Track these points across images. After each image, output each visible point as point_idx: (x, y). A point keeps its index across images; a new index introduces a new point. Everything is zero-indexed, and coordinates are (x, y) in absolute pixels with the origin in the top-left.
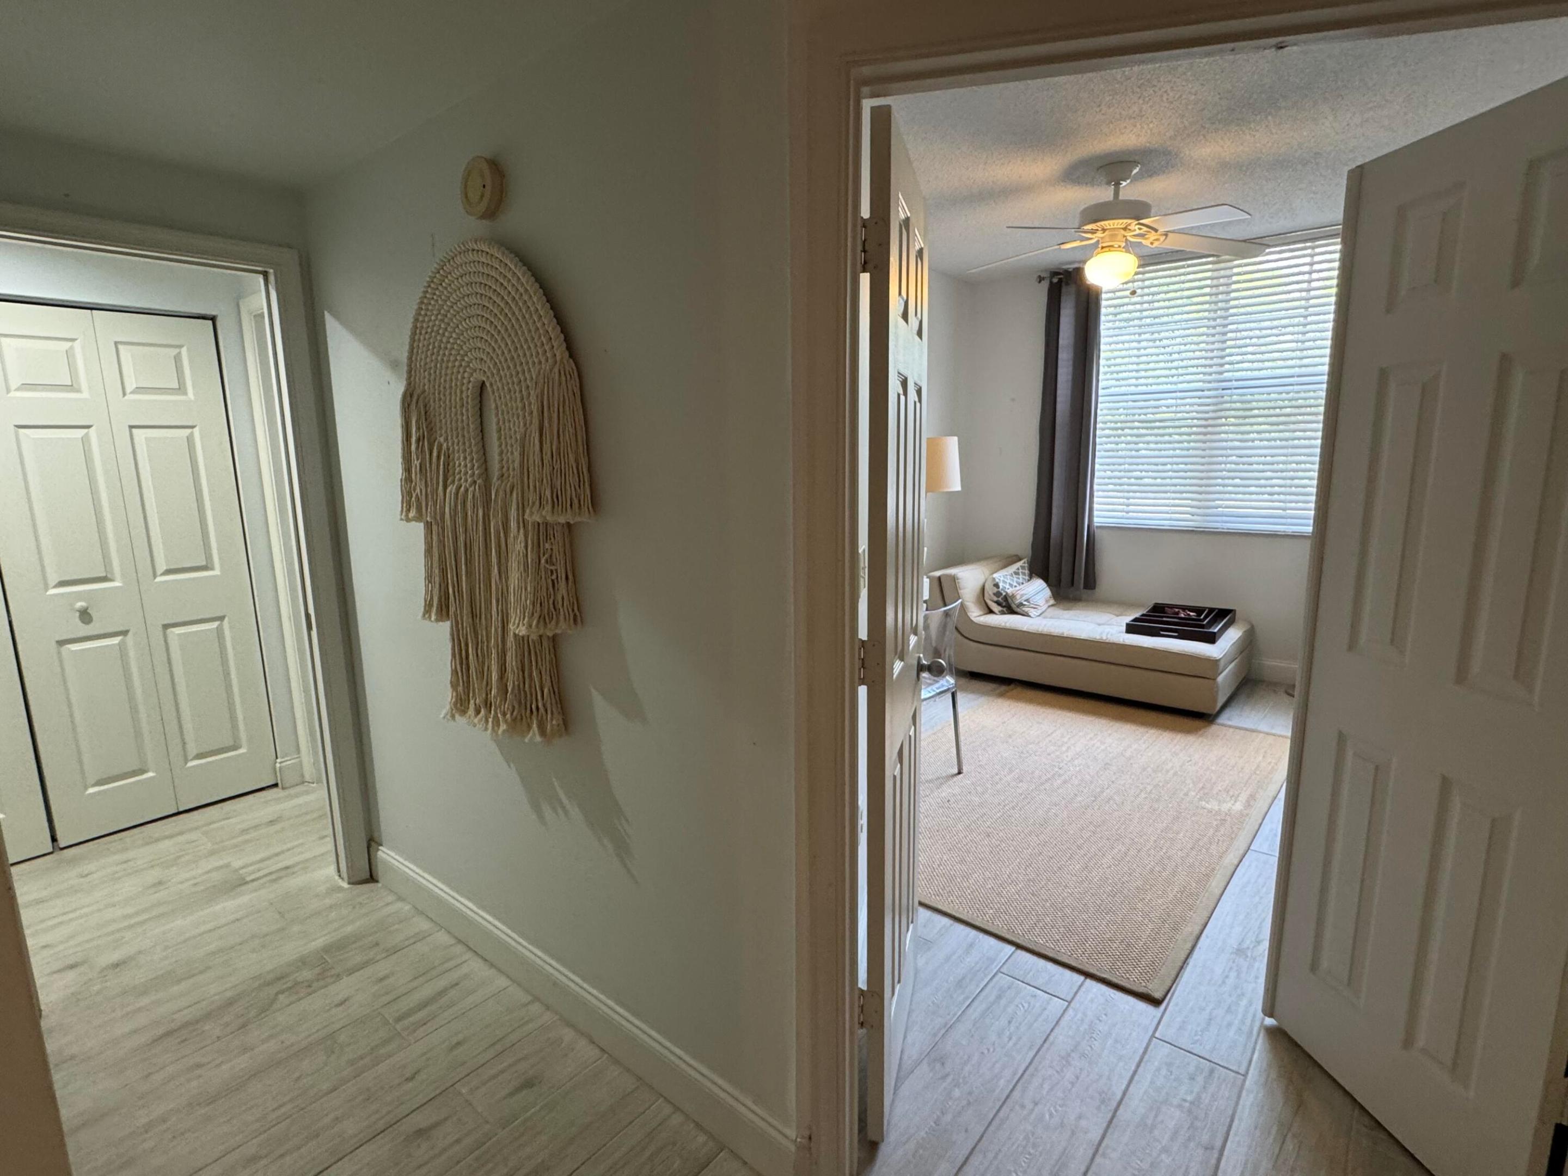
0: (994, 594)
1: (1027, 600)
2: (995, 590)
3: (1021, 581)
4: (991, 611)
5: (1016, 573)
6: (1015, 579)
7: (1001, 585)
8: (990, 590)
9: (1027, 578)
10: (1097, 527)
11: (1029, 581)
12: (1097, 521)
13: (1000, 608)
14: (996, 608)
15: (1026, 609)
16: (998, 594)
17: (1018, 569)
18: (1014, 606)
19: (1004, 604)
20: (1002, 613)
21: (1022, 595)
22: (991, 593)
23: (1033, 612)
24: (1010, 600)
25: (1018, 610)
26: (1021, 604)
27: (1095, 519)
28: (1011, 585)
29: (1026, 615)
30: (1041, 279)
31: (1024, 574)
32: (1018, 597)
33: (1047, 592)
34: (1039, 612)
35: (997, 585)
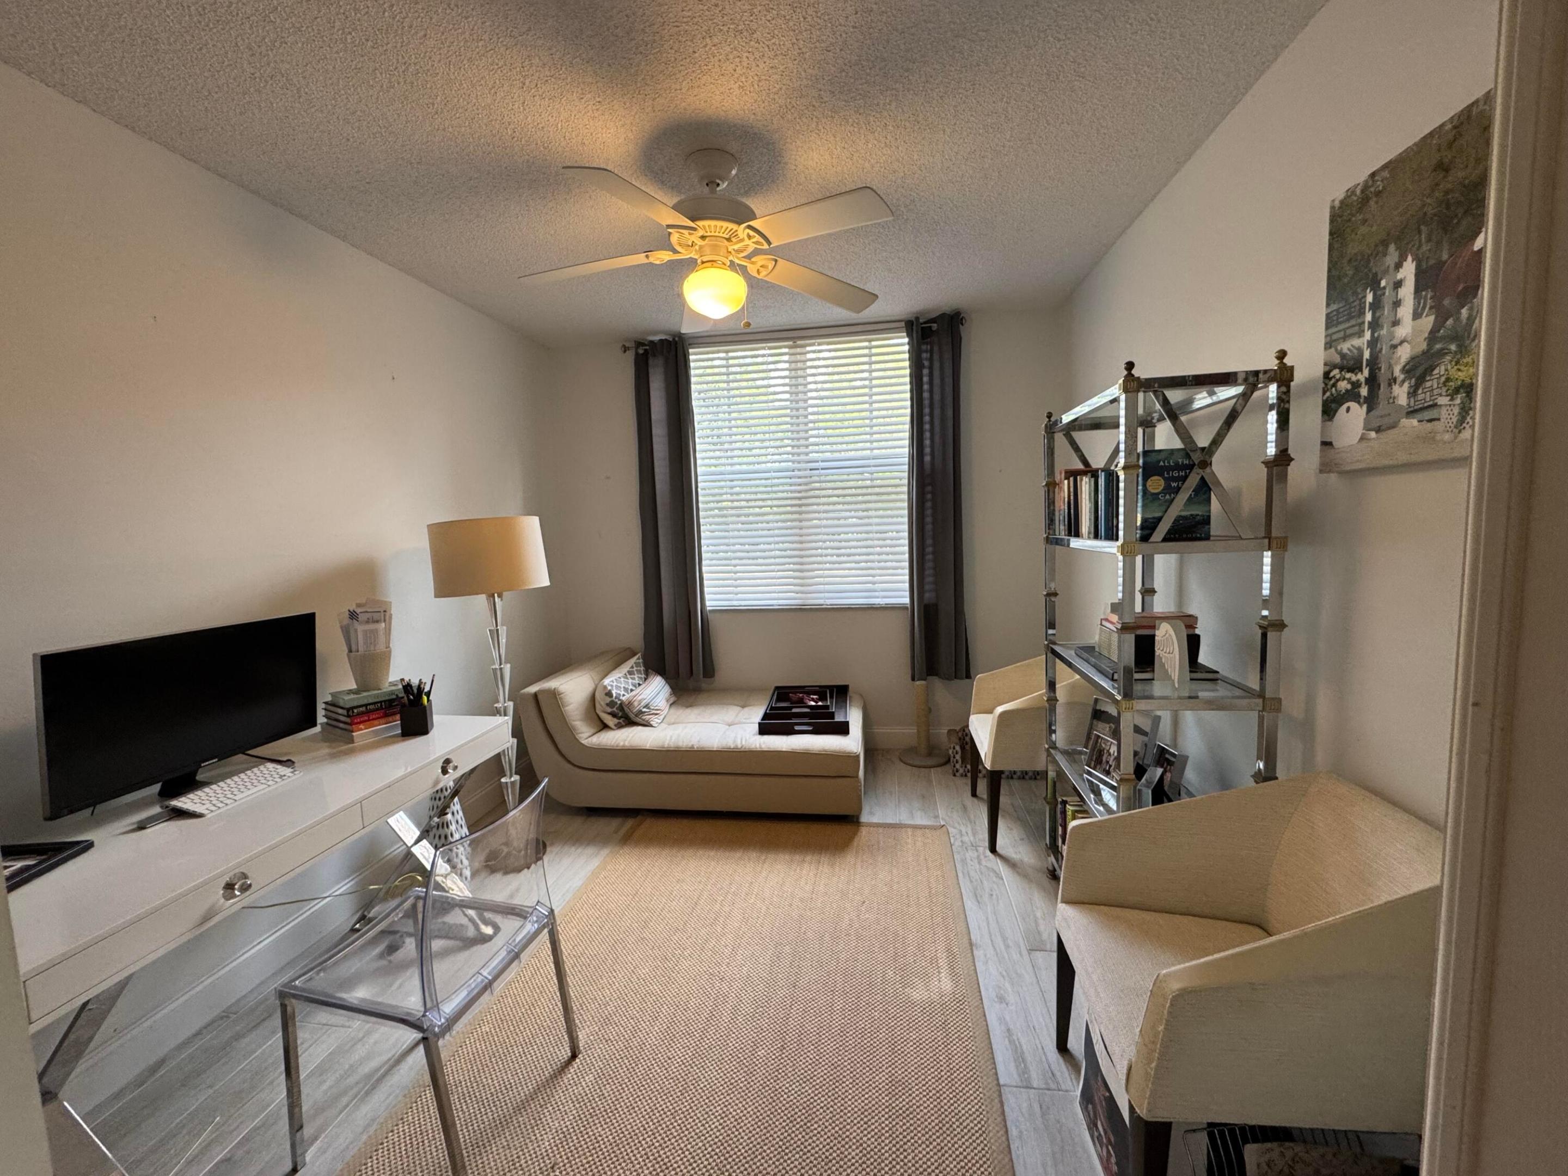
0: (607, 705)
1: (647, 706)
2: (608, 700)
3: (637, 681)
4: (605, 727)
5: (630, 673)
6: (630, 681)
7: (614, 692)
8: (601, 700)
9: (643, 676)
10: (711, 611)
11: (646, 679)
12: (711, 603)
13: (616, 721)
14: (610, 721)
15: (647, 717)
16: (611, 704)
17: (632, 667)
18: (632, 716)
19: (620, 714)
20: (619, 726)
21: (640, 701)
22: (602, 703)
23: (655, 721)
24: (626, 708)
25: (638, 720)
26: (641, 712)
27: (708, 603)
28: (626, 689)
29: (647, 724)
30: (625, 349)
31: (639, 672)
32: (636, 704)
33: (667, 690)
34: (662, 717)
35: (609, 694)
